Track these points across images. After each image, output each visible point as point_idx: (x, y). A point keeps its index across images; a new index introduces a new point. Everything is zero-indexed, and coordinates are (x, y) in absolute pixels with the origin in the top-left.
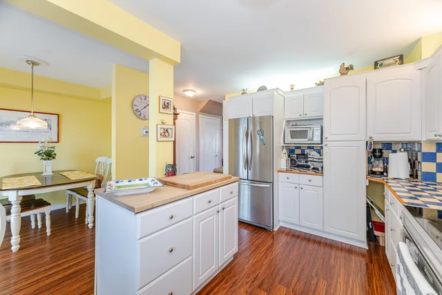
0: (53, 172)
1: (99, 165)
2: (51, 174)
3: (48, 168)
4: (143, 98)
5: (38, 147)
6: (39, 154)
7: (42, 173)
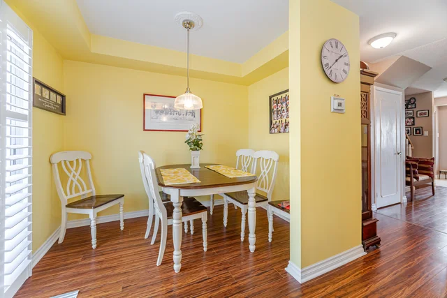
0: (200, 165)
1: (240, 159)
2: (198, 167)
3: (196, 159)
4: (334, 45)
5: (187, 136)
6: (188, 143)
7: (190, 165)
